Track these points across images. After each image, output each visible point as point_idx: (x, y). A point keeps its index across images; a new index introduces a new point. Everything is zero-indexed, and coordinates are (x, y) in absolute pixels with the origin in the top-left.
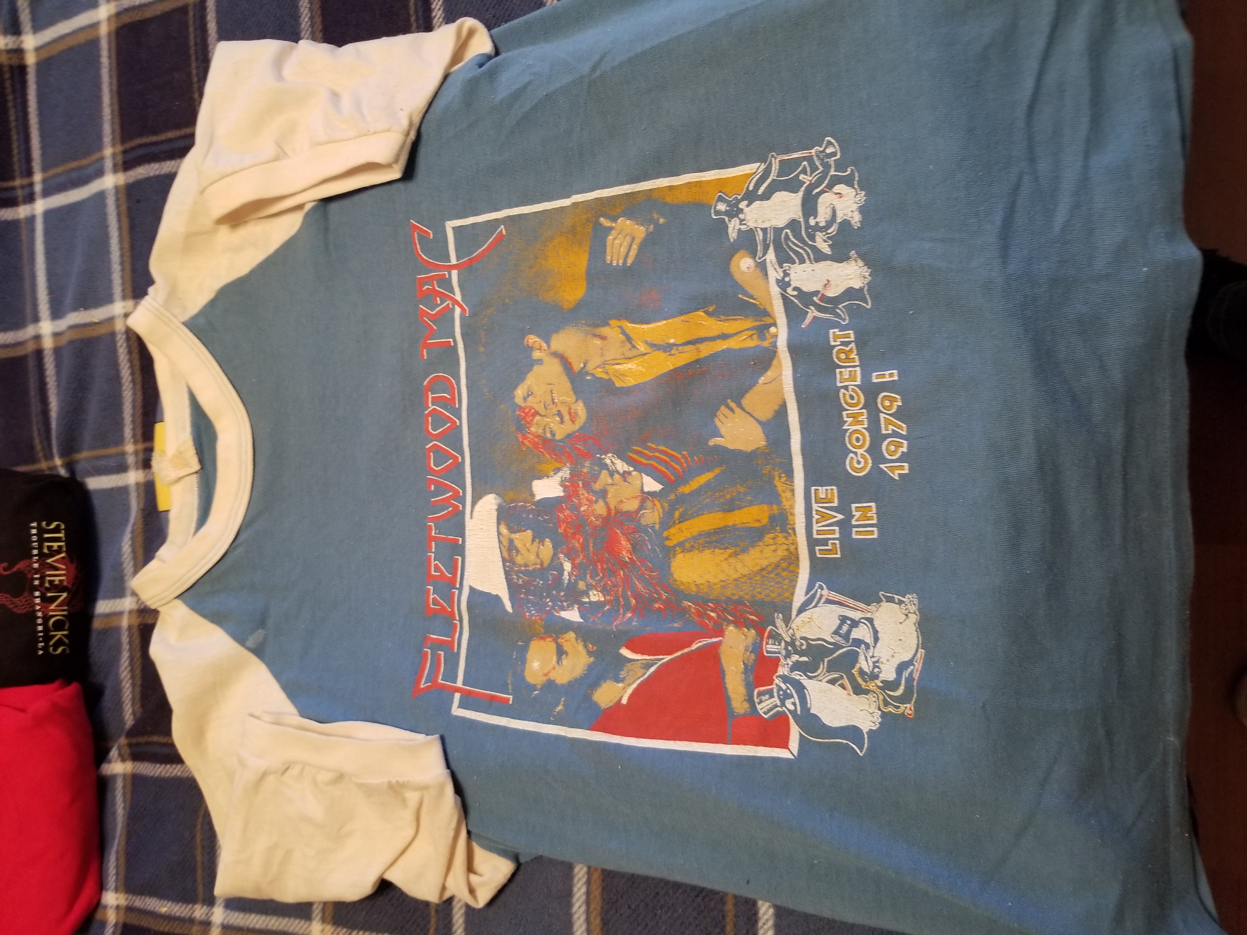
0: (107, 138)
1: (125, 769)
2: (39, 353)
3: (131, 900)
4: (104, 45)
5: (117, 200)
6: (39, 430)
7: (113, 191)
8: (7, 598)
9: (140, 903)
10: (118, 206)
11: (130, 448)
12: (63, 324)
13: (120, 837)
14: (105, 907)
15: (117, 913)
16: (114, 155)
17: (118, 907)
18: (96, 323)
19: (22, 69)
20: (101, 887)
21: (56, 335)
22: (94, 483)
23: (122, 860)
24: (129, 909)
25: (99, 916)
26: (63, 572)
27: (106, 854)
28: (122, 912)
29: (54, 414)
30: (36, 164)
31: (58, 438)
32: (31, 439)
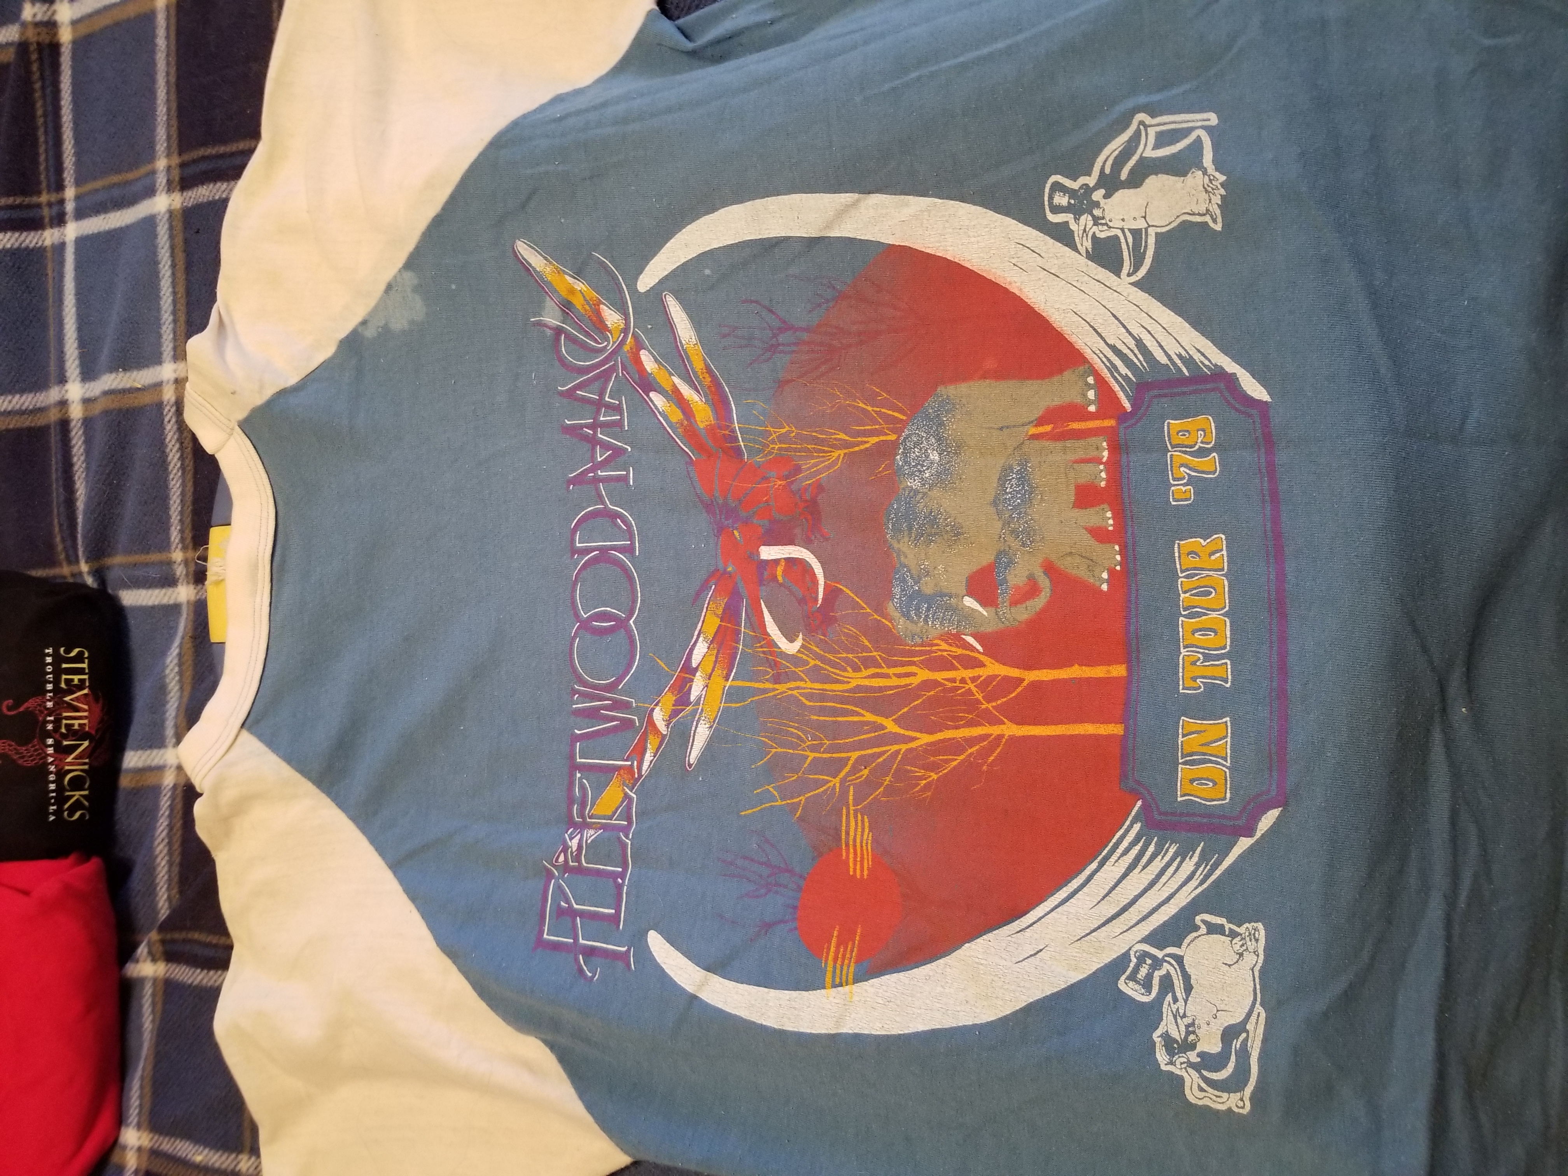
0: (161, 146)
1: (156, 972)
2: (64, 424)
3: (157, 1141)
4: (161, 20)
5: (171, 228)
6: (61, 525)
7: (167, 216)
8: (10, 745)
9: (168, 1146)
10: (172, 237)
11: (178, 556)
12: (97, 387)
13: (146, 1059)
14: (124, 1148)
15: (139, 1157)
16: (169, 169)
17: (140, 1149)
18: (138, 389)
19: (55, 48)
20: (120, 1121)
21: (87, 402)
22: (130, 598)
23: (148, 1089)
24: (155, 1153)
25: (115, 1158)
26: (85, 714)
27: (128, 1079)
28: (145, 1158)
29: (80, 505)
30: (69, 176)
31: (85, 537)
32: (51, 534)
